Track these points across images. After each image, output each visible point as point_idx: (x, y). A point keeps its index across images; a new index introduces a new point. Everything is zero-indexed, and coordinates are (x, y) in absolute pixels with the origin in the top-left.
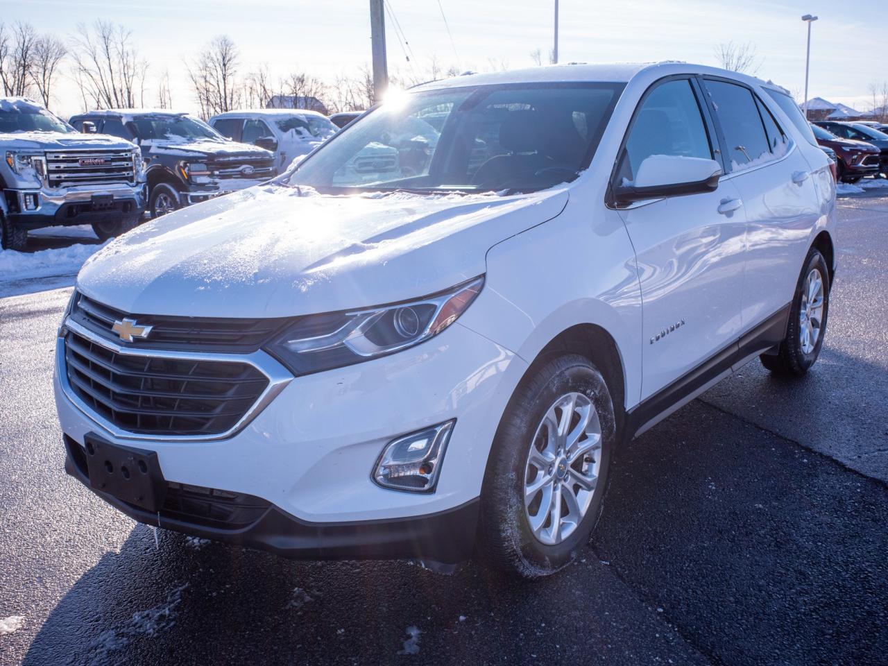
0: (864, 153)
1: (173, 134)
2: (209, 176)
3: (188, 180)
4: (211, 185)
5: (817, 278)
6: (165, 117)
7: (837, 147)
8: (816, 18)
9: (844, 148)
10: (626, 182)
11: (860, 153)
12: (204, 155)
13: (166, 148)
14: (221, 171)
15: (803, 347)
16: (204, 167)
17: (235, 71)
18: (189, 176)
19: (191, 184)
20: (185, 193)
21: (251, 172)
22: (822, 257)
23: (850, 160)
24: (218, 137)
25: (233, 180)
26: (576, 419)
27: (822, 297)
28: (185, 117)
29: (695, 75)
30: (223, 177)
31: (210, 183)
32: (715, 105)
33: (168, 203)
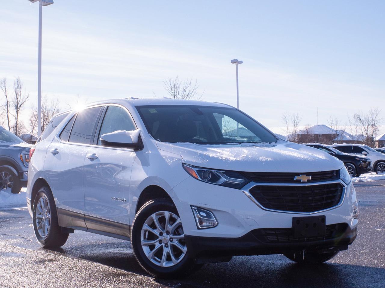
8: (241, 62)
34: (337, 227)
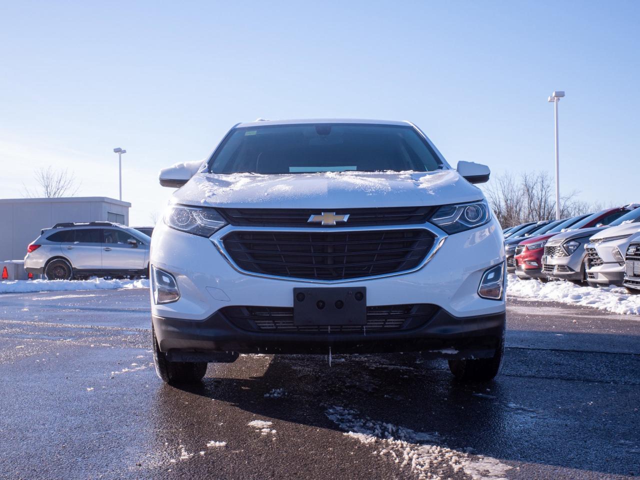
34: (414, 311)
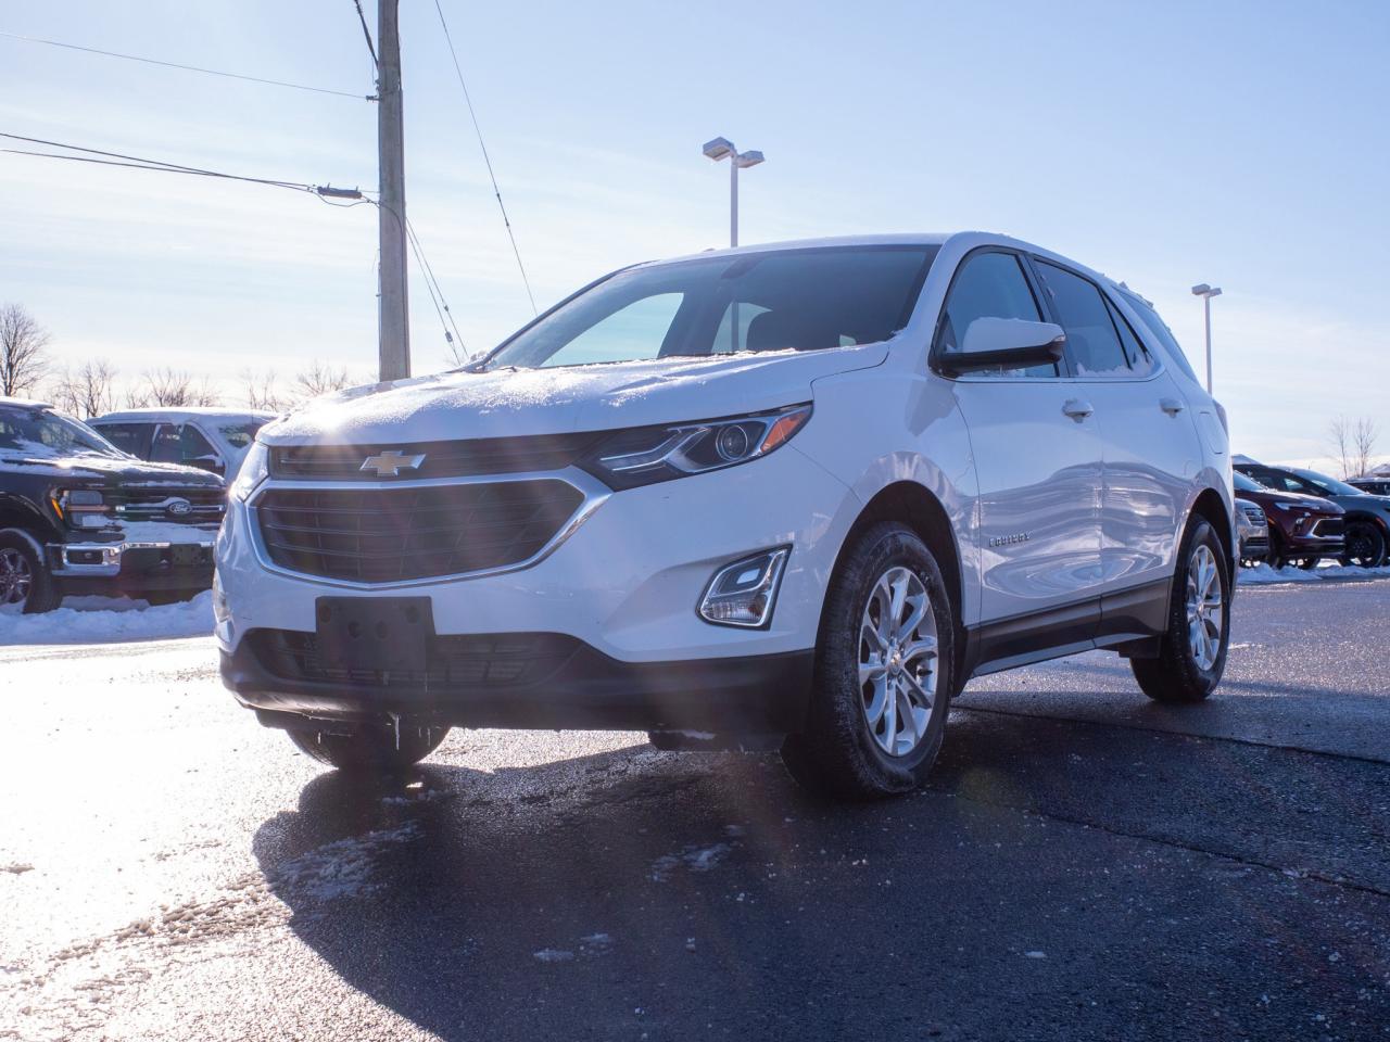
0: (1316, 514)
1: (30, 440)
2: (105, 514)
3: (64, 521)
4: (109, 532)
5: (1209, 563)
6: (10, 409)
7: (1267, 503)
8: (1218, 292)
9: (1279, 505)
10: (950, 349)
11: (1307, 514)
12: (97, 476)
13: (21, 463)
14: (130, 505)
15: (1196, 658)
16: (98, 497)
17: (33, 379)
18: (67, 513)
19: (71, 529)
20: (57, 545)
21: (185, 510)
22: (1215, 533)
23: (1293, 526)
24: (112, 451)
25: (150, 523)
26: (909, 610)
27: (1219, 592)
28: (48, 412)
29: (1024, 252)
30: (132, 517)
31: (106, 527)
32: (1051, 292)
33: (20, 565)
34: (537, 648)
